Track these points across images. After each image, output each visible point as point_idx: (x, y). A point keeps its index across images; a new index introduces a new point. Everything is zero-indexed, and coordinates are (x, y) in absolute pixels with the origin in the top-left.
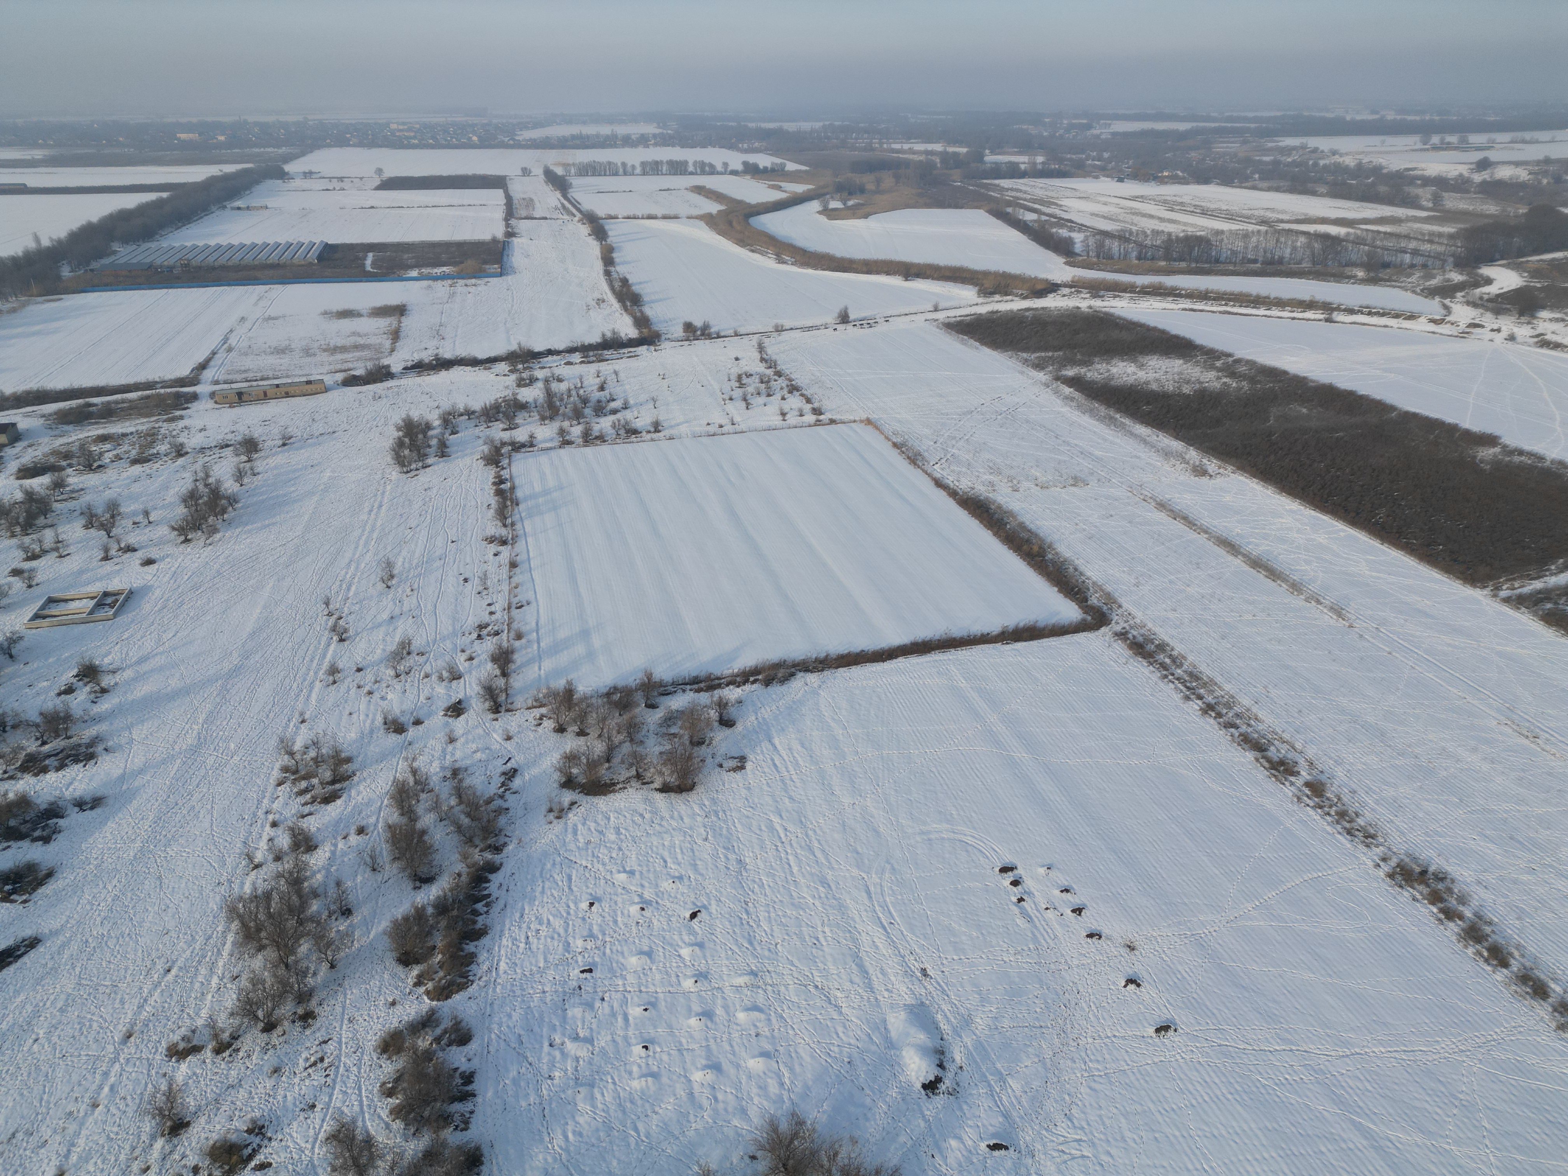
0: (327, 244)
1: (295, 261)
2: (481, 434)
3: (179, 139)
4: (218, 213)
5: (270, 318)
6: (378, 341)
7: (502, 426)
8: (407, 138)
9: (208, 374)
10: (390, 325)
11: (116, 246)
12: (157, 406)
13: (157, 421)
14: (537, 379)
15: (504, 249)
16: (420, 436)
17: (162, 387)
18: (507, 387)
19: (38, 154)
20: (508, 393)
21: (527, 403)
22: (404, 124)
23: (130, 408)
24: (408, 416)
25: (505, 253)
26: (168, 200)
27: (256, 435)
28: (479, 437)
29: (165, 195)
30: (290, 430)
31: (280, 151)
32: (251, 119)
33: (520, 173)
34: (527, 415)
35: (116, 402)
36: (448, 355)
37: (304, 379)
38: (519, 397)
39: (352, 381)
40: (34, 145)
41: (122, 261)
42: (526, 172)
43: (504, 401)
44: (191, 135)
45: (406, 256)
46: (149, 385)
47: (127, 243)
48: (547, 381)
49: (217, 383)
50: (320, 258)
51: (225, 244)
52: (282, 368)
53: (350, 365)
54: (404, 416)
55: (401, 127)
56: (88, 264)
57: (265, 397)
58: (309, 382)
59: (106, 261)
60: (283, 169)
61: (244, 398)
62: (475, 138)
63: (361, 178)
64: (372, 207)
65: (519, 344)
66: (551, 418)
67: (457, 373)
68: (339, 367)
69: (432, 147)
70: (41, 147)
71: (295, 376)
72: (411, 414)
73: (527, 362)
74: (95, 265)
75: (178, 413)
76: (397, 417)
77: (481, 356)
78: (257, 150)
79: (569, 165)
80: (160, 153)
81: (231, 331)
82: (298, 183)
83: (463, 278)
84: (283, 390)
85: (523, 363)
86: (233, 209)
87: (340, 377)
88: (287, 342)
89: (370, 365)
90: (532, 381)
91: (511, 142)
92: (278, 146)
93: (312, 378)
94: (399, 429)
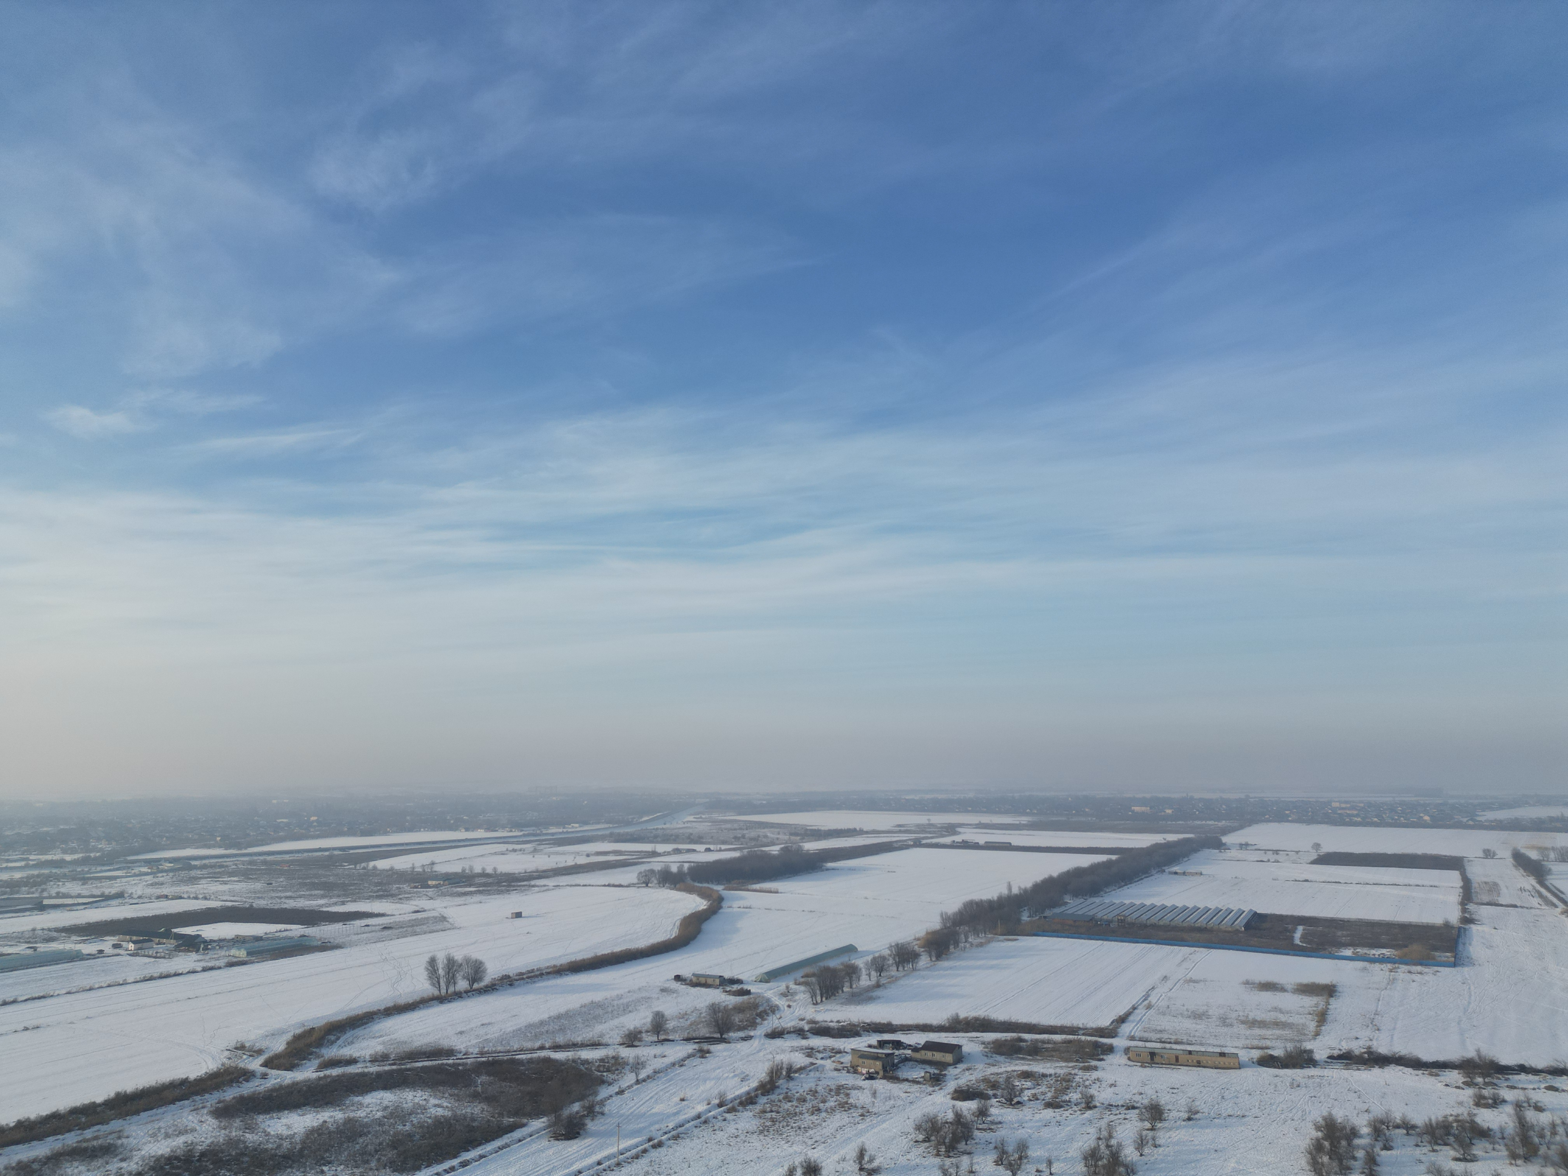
0: (1256, 913)
1: (1222, 927)
2: (1423, 1158)
3: (1133, 811)
4: (1157, 876)
5: (1191, 981)
6: (1301, 1021)
7: (1453, 1153)
8: (1349, 815)
9: (1126, 1029)
10: (1317, 1005)
11: (1067, 899)
12: (1076, 1052)
13: (1073, 1068)
14: (1504, 1101)
15: (1459, 936)
16: (1344, 1143)
17: (1083, 1034)
18: (1461, 1104)
19: (1024, 820)
20: (1463, 1112)
21: (1489, 1129)
22: (1346, 802)
23: (1054, 1050)
24: (1330, 1114)
25: (1460, 940)
26: (1117, 861)
27: (1162, 1102)
28: (1420, 1161)
29: (1114, 857)
30: (1197, 1103)
31: (1220, 824)
32: (1197, 796)
33: (1481, 855)
34: (1489, 1146)
35: (1043, 1042)
36: (1383, 1049)
37: (1218, 1050)
38: (1478, 1120)
39: (1268, 1061)
40: (1024, 813)
41: (1070, 912)
42: (1488, 854)
43: (1457, 1121)
44: (1143, 809)
45: (1339, 933)
46: (1073, 1030)
47: (1077, 897)
48: (1518, 1106)
49: (1132, 1038)
50: (1248, 926)
51: (1159, 904)
52: (1197, 1034)
53: (1268, 1043)
54: (1325, 1113)
55: (1343, 806)
56: (1043, 912)
57: (1176, 1062)
58: (1222, 1055)
59: (1057, 910)
60: (1220, 840)
61: (1157, 1059)
62: (1427, 818)
63: (1297, 852)
64: (1306, 881)
65: (1478, 1051)
66: (1527, 1159)
67: (1393, 1073)
68: (1255, 1043)
69: (1377, 825)
70: (1027, 814)
71: (1209, 1045)
72: (1334, 1112)
73: (1489, 1075)
74: (1048, 913)
75: (1094, 1063)
76: (1317, 1113)
77: (1426, 1057)
78: (1199, 822)
79: (1546, 849)
80: (1116, 822)
81: (1153, 988)
82: (1234, 853)
83: (1406, 964)
84: (1195, 1058)
85: (1484, 1076)
86: (1170, 873)
87: (1256, 1054)
88: (1205, 1008)
89: (1290, 1046)
90: (1496, 1102)
91: (1471, 823)
92: (1219, 820)
93: (1226, 1050)
94: (1318, 1128)
